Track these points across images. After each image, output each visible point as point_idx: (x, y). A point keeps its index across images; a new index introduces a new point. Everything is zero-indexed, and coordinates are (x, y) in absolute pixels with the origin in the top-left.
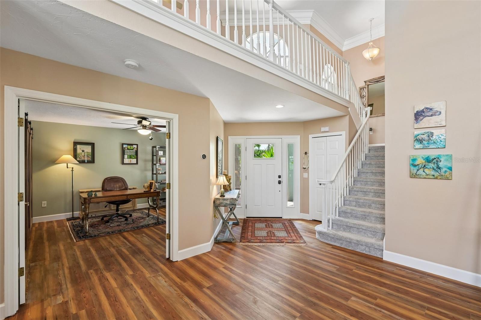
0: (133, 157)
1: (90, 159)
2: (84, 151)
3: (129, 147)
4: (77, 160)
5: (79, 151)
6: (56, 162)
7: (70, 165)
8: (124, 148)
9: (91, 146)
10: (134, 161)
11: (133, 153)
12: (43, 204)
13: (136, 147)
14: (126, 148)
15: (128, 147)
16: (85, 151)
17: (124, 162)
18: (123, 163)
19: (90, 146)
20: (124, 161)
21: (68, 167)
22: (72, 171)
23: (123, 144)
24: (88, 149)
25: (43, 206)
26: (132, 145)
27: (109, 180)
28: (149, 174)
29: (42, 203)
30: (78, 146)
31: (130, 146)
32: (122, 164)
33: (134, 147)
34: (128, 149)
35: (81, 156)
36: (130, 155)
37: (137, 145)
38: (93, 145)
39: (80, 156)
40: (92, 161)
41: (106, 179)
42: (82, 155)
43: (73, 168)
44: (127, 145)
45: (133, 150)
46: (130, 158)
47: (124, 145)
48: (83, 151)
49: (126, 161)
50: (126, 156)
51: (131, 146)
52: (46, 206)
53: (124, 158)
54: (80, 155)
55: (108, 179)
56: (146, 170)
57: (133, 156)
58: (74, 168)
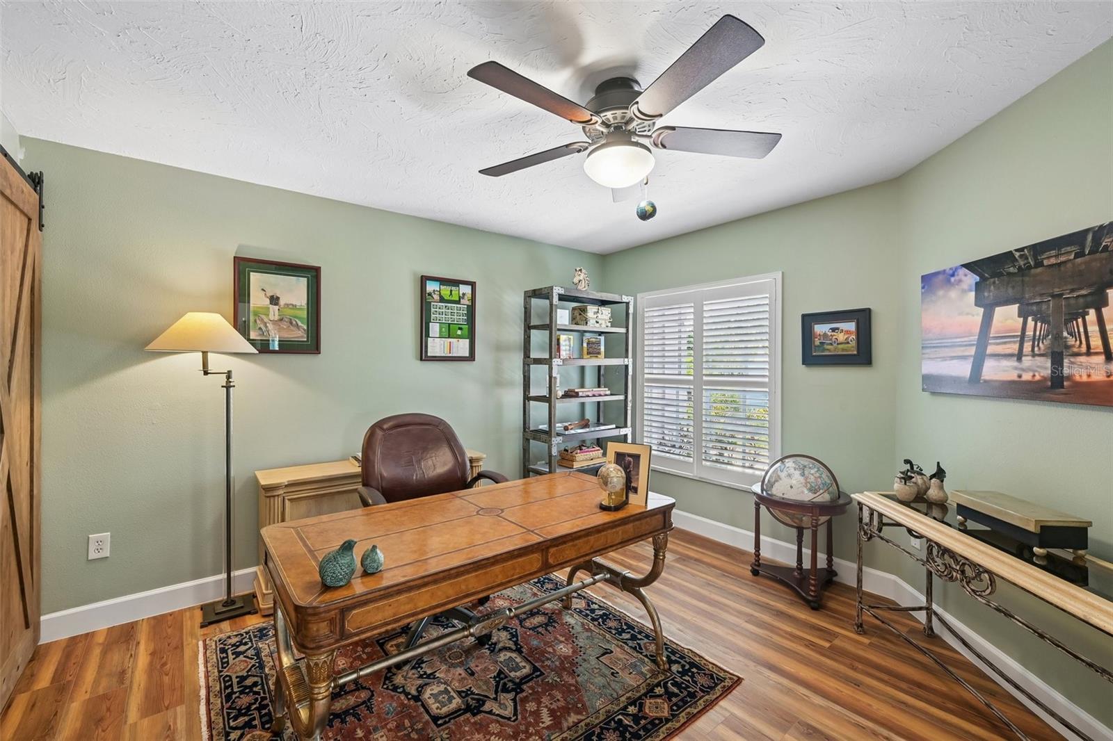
0: (459, 332)
1: (299, 334)
2: (278, 298)
3: (446, 291)
4: (249, 340)
5: (258, 299)
6: (150, 347)
7: (218, 362)
8: (430, 294)
9: (305, 280)
10: (462, 347)
11: (457, 314)
12: (92, 548)
13: (470, 292)
14: (436, 297)
15: (442, 293)
16: (282, 302)
17: (426, 352)
18: (423, 356)
19: (303, 282)
20: (426, 347)
21: (211, 368)
22: (228, 387)
23: (424, 280)
24: (295, 291)
25: (93, 555)
26: (456, 283)
27: (388, 429)
28: (514, 396)
29: (89, 538)
30: (255, 278)
31: (449, 288)
32: (421, 359)
33: (461, 293)
34: (442, 300)
35: (266, 320)
36: (449, 324)
37: (473, 284)
38: (313, 274)
39: (262, 320)
40: (312, 345)
41: (378, 425)
42: (271, 317)
43: (229, 375)
44: (438, 283)
45: (458, 302)
46: (449, 337)
47: (428, 283)
48: (274, 300)
49: (436, 346)
50: (435, 329)
51: (453, 288)
52: (106, 553)
53: (428, 335)
54: (263, 317)
55: (385, 426)
56: (500, 383)
57: (460, 329)
58: (233, 375)
